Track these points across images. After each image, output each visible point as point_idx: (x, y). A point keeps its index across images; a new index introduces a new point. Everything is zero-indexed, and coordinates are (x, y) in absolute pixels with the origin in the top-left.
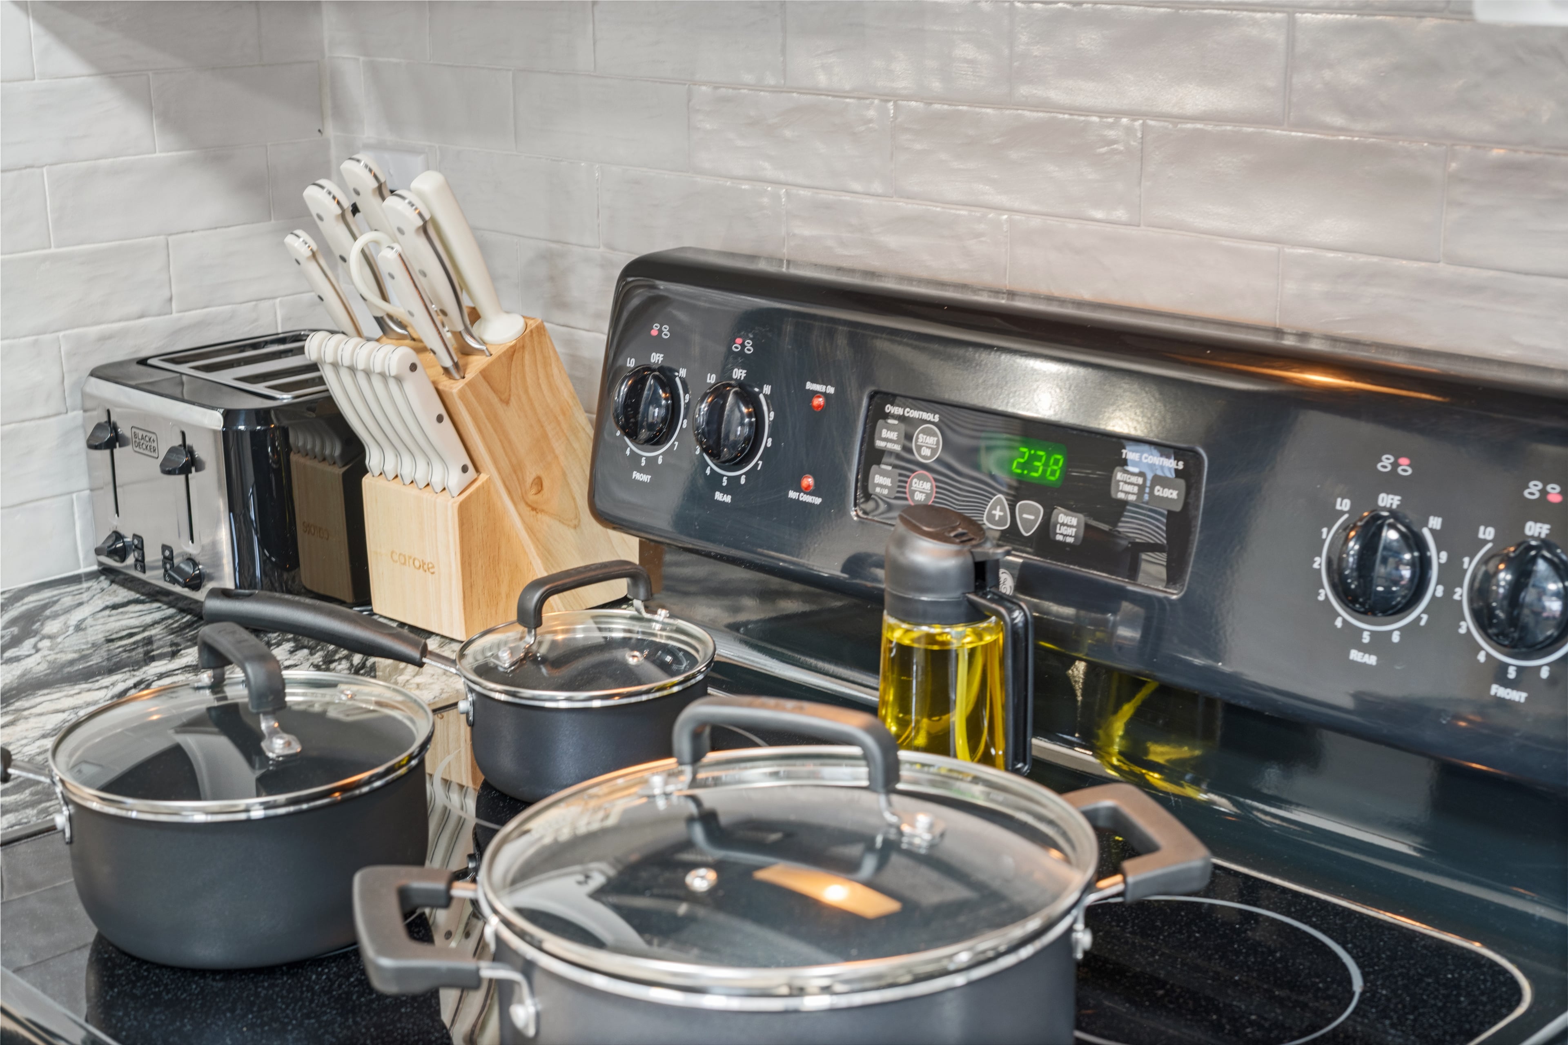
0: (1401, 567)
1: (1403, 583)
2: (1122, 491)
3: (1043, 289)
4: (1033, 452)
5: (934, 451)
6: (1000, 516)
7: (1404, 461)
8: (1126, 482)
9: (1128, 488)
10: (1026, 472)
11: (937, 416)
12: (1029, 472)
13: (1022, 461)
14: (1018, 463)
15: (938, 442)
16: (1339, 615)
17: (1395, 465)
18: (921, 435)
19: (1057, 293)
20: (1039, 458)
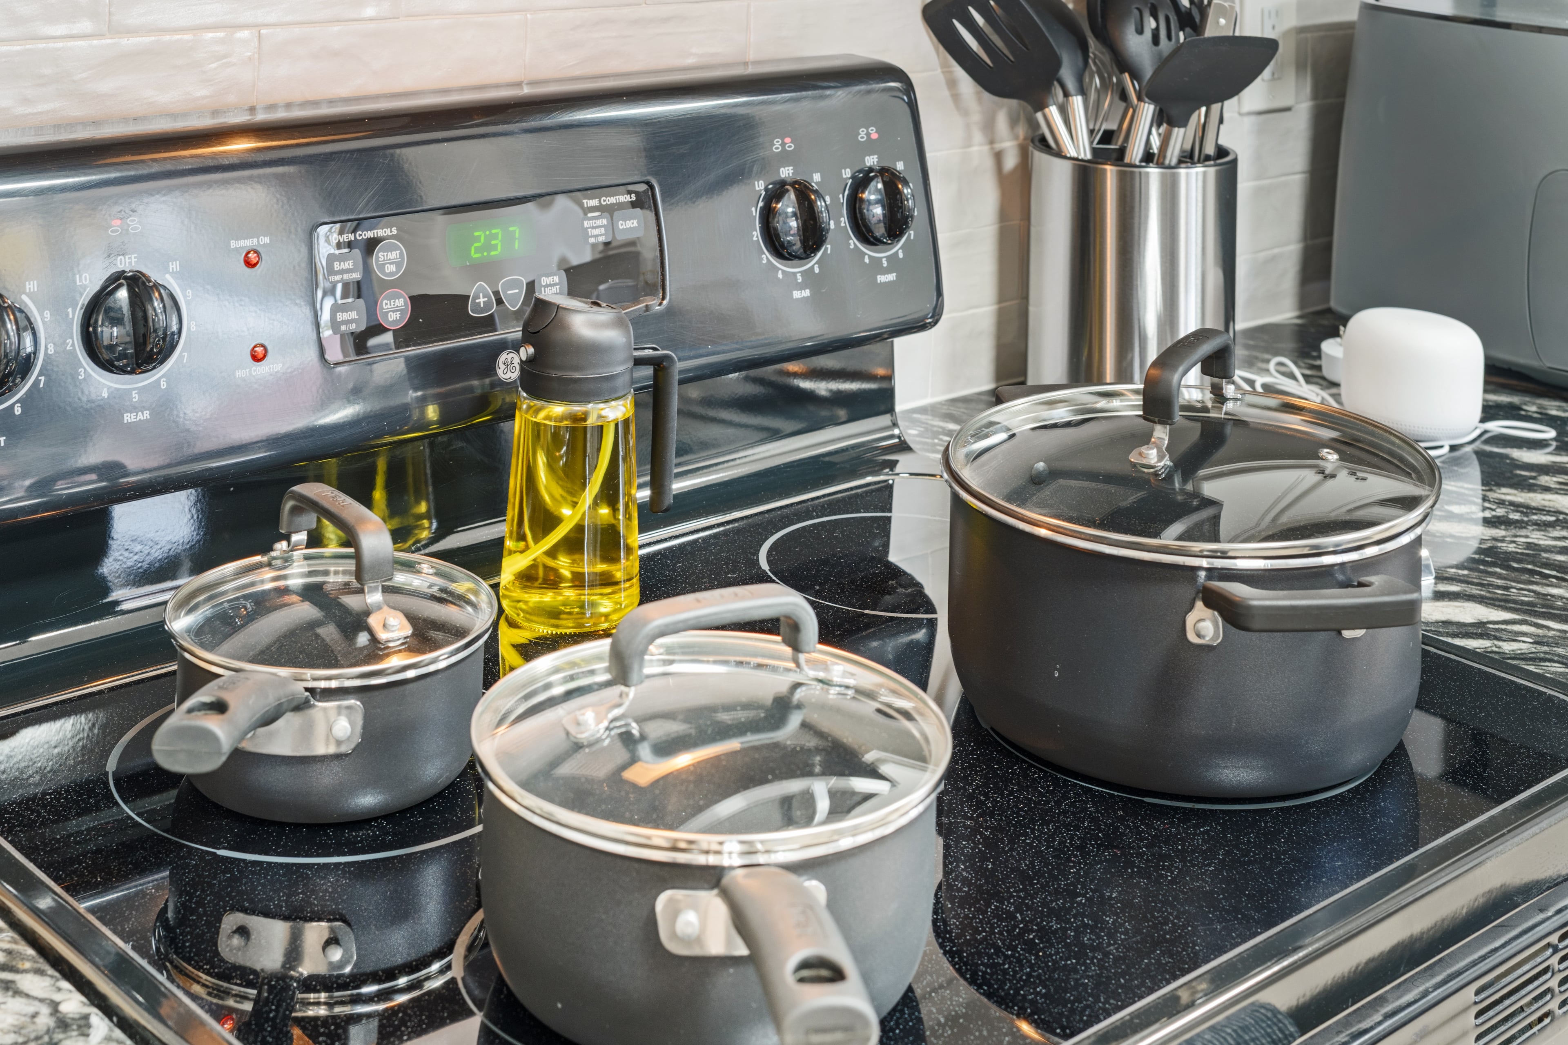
0: (788, 220)
1: (792, 232)
2: (592, 236)
3: (298, 96)
4: (488, 233)
5: (398, 265)
6: (484, 302)
7: (787, 140)
8: (593, 228)
9: (596, 232)
10: (485, 254)
11: (394, 229)
12: (489, 252)
13: (476, 245)
14: (476, 248)
15: (401, 254)
16: (779, 269)
17: (783, 144)
18: (380, 254)
19: (310, 97)
20: (495, 237)
